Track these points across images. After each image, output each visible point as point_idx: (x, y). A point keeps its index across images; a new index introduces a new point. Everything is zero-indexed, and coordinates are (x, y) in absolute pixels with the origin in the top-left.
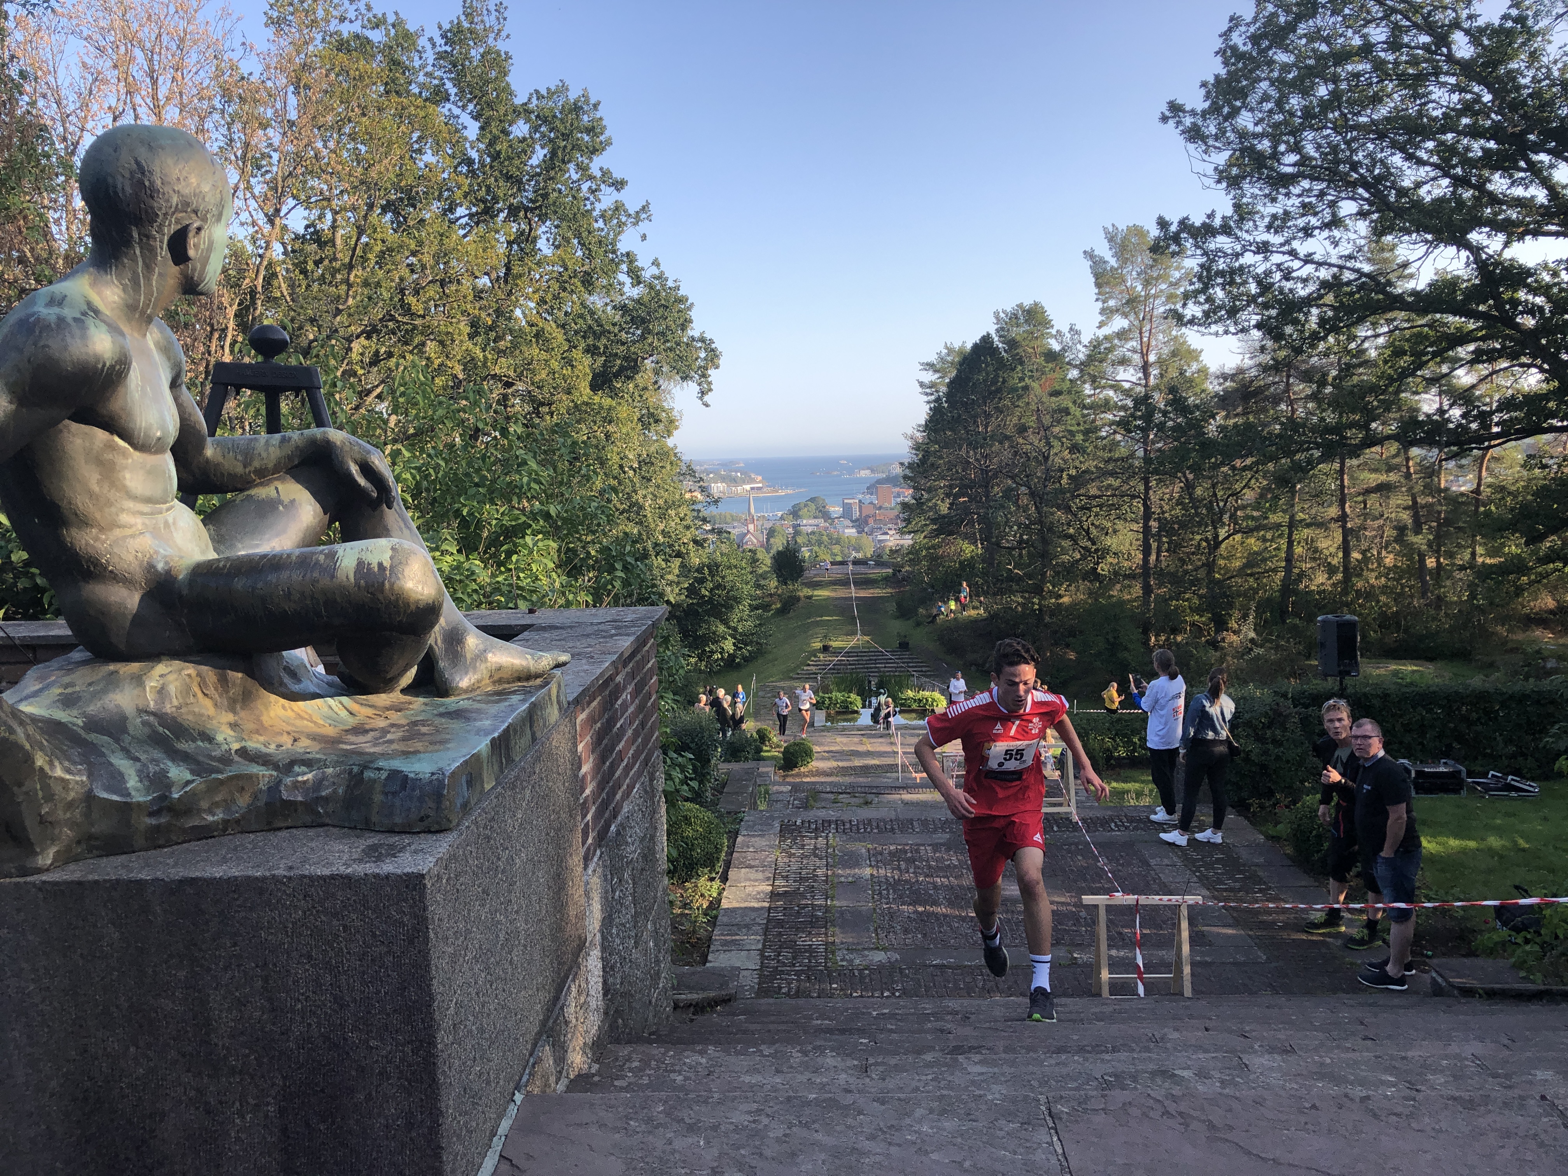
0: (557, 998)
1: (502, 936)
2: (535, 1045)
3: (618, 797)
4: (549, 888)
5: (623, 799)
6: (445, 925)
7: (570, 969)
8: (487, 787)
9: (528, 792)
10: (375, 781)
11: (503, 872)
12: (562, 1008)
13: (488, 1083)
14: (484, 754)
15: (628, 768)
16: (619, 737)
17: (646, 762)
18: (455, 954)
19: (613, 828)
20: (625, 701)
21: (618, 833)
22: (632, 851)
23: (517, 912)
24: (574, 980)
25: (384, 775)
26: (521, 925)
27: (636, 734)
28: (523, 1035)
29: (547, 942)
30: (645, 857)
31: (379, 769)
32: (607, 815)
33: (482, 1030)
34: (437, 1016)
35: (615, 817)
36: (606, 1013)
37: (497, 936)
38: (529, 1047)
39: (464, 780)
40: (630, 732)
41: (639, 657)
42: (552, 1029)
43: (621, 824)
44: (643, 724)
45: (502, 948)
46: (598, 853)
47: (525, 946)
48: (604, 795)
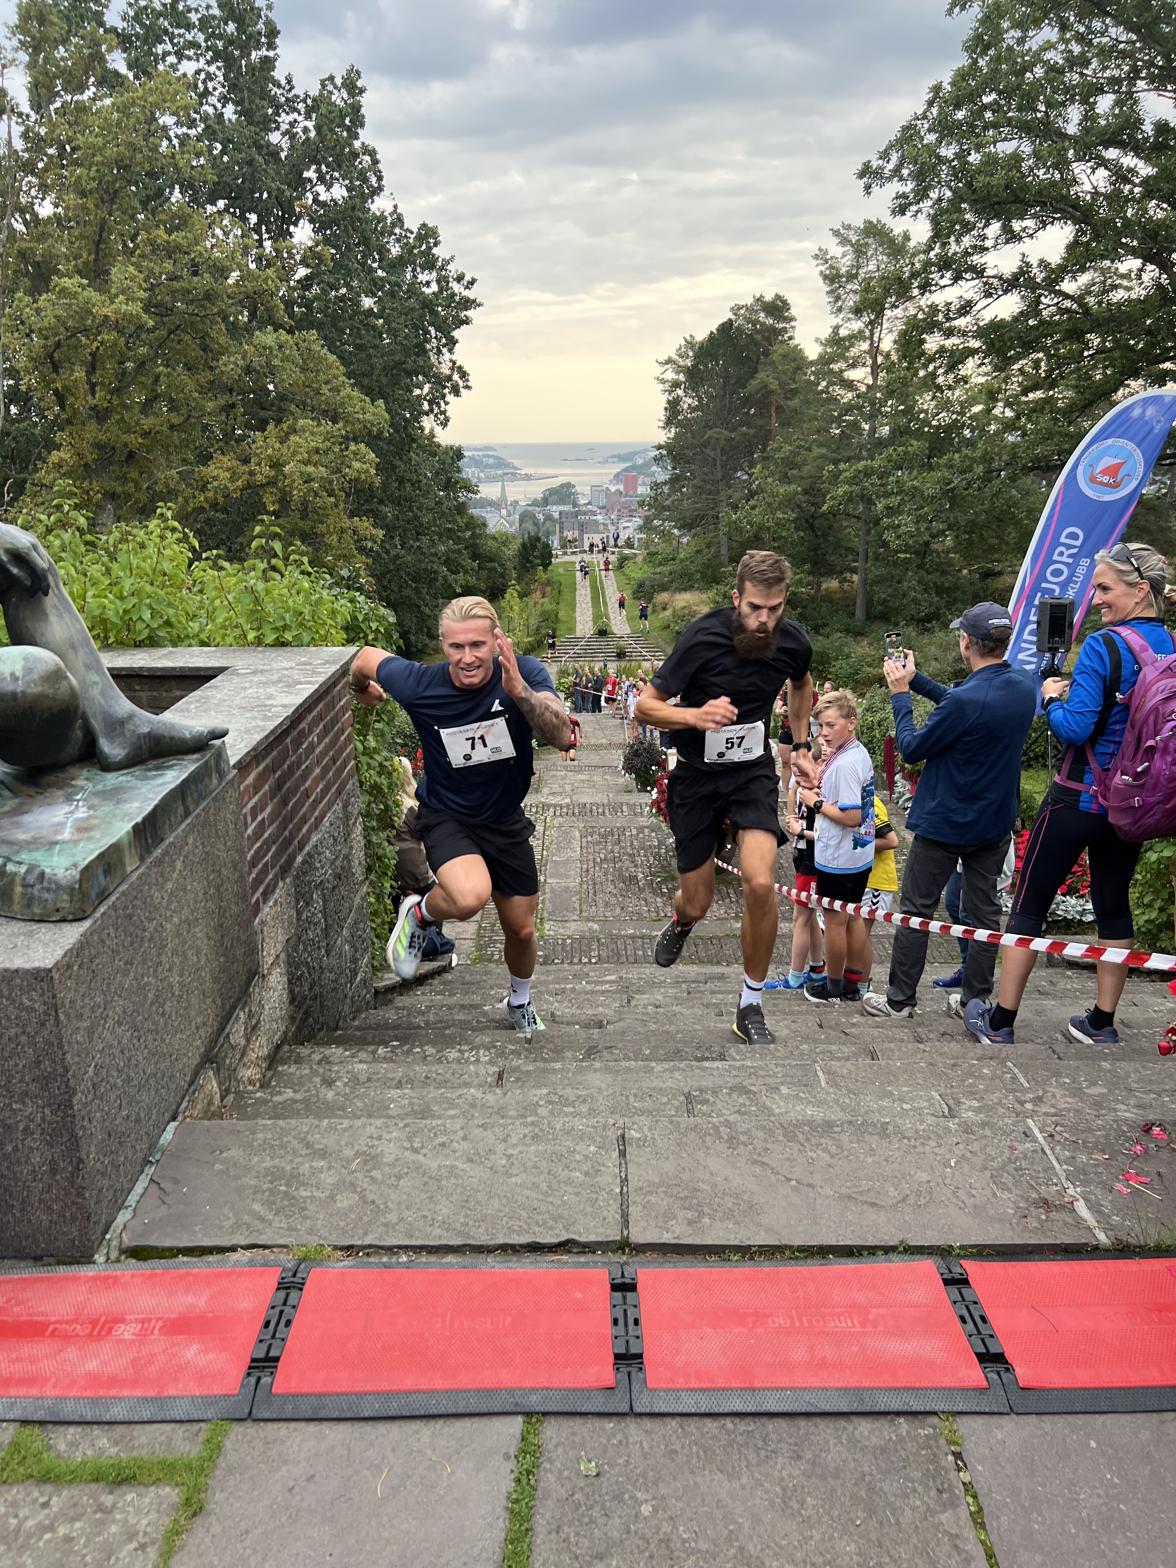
0: (221, 1029)
1: (151, 995)
2: (196, 1074)
3: (305, 830)
4: (209, 938)
5: (310, 832)
6: (79, 1004)
7: (239, 999)
8: (129, 869)
9: (179, 865)
10: (15, 874)
11: (150, 940)
12: (228, 1036)
13: (138, 1120)
14: (126, 841)
15: (316, 802)
16: (304, 777)
17: (339, 792)
18: (92, 1026)
19: (299, 859)
20: (312, 743)
21: (304, 862)
22: (324, 873)
23: (170, 970)
24: (243, 1008)
25: (23, 869)
26: (175, 979)
27: (325, 771)
28: (180, 1071)
29: (209, 985)
30: (338, 877)
31: (20, 863)
32: (291, 849)
33: (129, 1079)
34: (72, 1082)
35: (301, 849)
36: (293, 1018)
37: (146, 996)
38: (188, 1079)
39: (100, 872)
40: (318, 770)
41: (329, 698)
42: (216, 1056)
43: (309, 854)
44: (334, 760)
45: (152, 1004)
46: (281, 884)
47: (181, 997)
48: (287, 833)
